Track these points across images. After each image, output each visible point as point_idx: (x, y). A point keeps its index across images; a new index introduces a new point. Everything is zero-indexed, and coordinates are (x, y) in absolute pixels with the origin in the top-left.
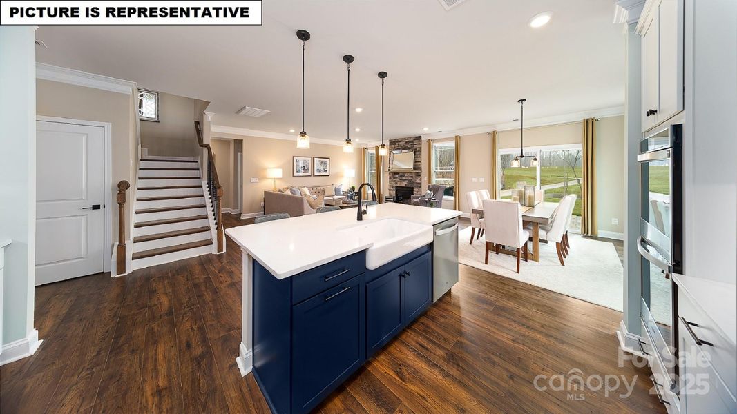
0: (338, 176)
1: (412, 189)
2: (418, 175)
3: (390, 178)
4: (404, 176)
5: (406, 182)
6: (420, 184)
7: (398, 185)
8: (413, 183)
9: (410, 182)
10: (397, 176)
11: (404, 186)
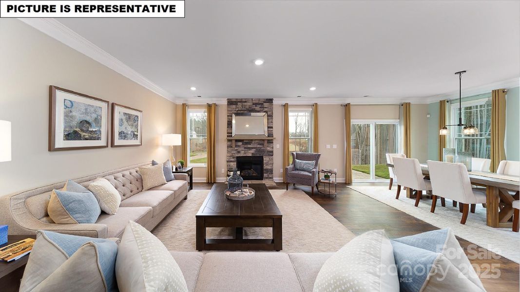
0: (152, 145)
1: (262, 157)
2: (270, 142)
3: (228, 147)
4: (250, 144)
5: (253, 151)
6: (272, 152)
7: (242, 154)
8: (263, 151)
9: (258, 150)
10: (240, 144)
11: (250, 155)
